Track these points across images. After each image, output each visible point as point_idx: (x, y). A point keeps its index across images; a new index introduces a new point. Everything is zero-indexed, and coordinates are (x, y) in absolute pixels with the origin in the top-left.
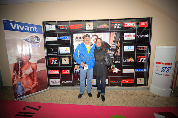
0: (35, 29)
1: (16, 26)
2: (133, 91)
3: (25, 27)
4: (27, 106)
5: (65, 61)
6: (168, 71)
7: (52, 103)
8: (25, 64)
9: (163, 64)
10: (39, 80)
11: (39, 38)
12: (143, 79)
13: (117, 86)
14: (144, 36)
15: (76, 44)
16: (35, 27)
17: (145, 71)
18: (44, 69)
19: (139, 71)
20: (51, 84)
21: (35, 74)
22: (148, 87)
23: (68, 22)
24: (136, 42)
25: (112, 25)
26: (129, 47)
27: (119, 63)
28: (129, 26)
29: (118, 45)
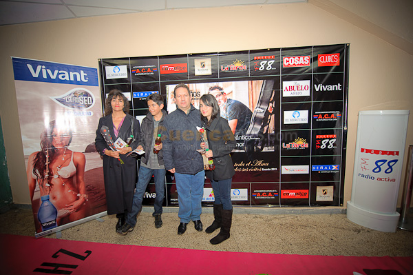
0: (82, 76)
1: (41, 72)
2: (308, 216)
3: (60, 72)
4: (62, 251)
6: (390, 170)
7: (118, 243)
8: (59, 154)
9: (377, 152)
10: (89, 190)
11: (90, 96)
12: (330, 189)
13: (270, 206)
14: (331, 88)
16: (82, 72)
17: (335, 170)
19: (322, 170)
21: (80, 177)
22: (344, 207)
23: (156, 60)
24: (312, 102)
25: (255, 63)
26: (296, 113)
27: (273, 150)
28: (294, 64)
29: (269, 108)
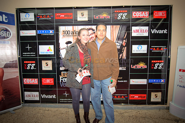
2: (146, 111)
5: (47, 66)
10: (6, 92)
11: (9, 31)
12: (159, 94)
13: (122, 104)
14: (161, 32)
15: (62, 41)
16: (4, 15)
17: (162, 82)
18: (15, 77)
19: (155, 82)
20: (26, 99)
23: (53, 10)
24: (150, 40)
25: (115, 15)
26: (140, 46)
27: (125, 69)
28: (139, 16)
29: (123, 43)
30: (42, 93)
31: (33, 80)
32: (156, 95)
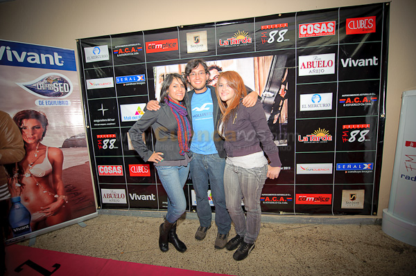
0: (56, 59)
1: (5, 53)
2: (330, 227)
4: (29, 263)
7: (94, 256)
10: (70, 190)
11: (67, 82)
12: (360, 194)
13: (281, 213)
14: (363, 63)
16: (56, 54)
17: (367, 169)
18: (83, 163)
19: (350, 170)
21: (58, 176)
23: (141, 36)
24: (338, 82)
25: (262, 34)
26: (316, 97)
27: (286, 145)
28: (314, 33)
29: (280, 91)
30: (130, 190)
31: (114, 168)
32: (352, 195)
